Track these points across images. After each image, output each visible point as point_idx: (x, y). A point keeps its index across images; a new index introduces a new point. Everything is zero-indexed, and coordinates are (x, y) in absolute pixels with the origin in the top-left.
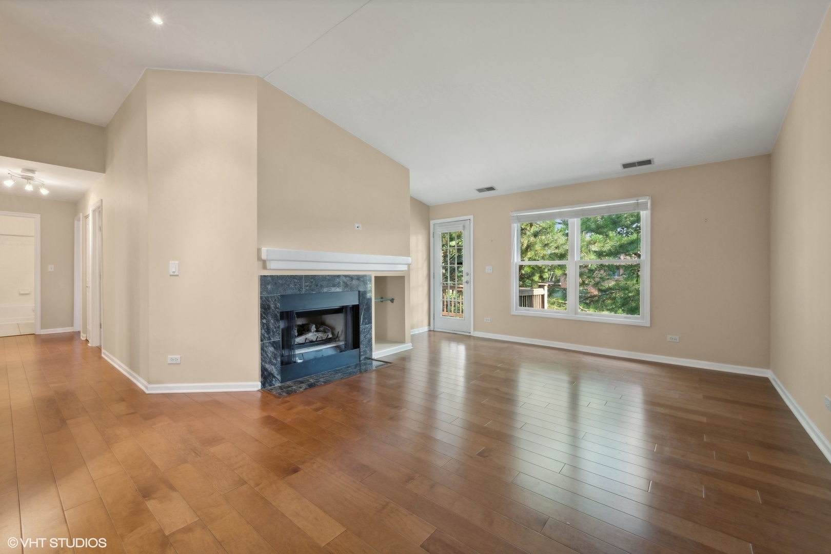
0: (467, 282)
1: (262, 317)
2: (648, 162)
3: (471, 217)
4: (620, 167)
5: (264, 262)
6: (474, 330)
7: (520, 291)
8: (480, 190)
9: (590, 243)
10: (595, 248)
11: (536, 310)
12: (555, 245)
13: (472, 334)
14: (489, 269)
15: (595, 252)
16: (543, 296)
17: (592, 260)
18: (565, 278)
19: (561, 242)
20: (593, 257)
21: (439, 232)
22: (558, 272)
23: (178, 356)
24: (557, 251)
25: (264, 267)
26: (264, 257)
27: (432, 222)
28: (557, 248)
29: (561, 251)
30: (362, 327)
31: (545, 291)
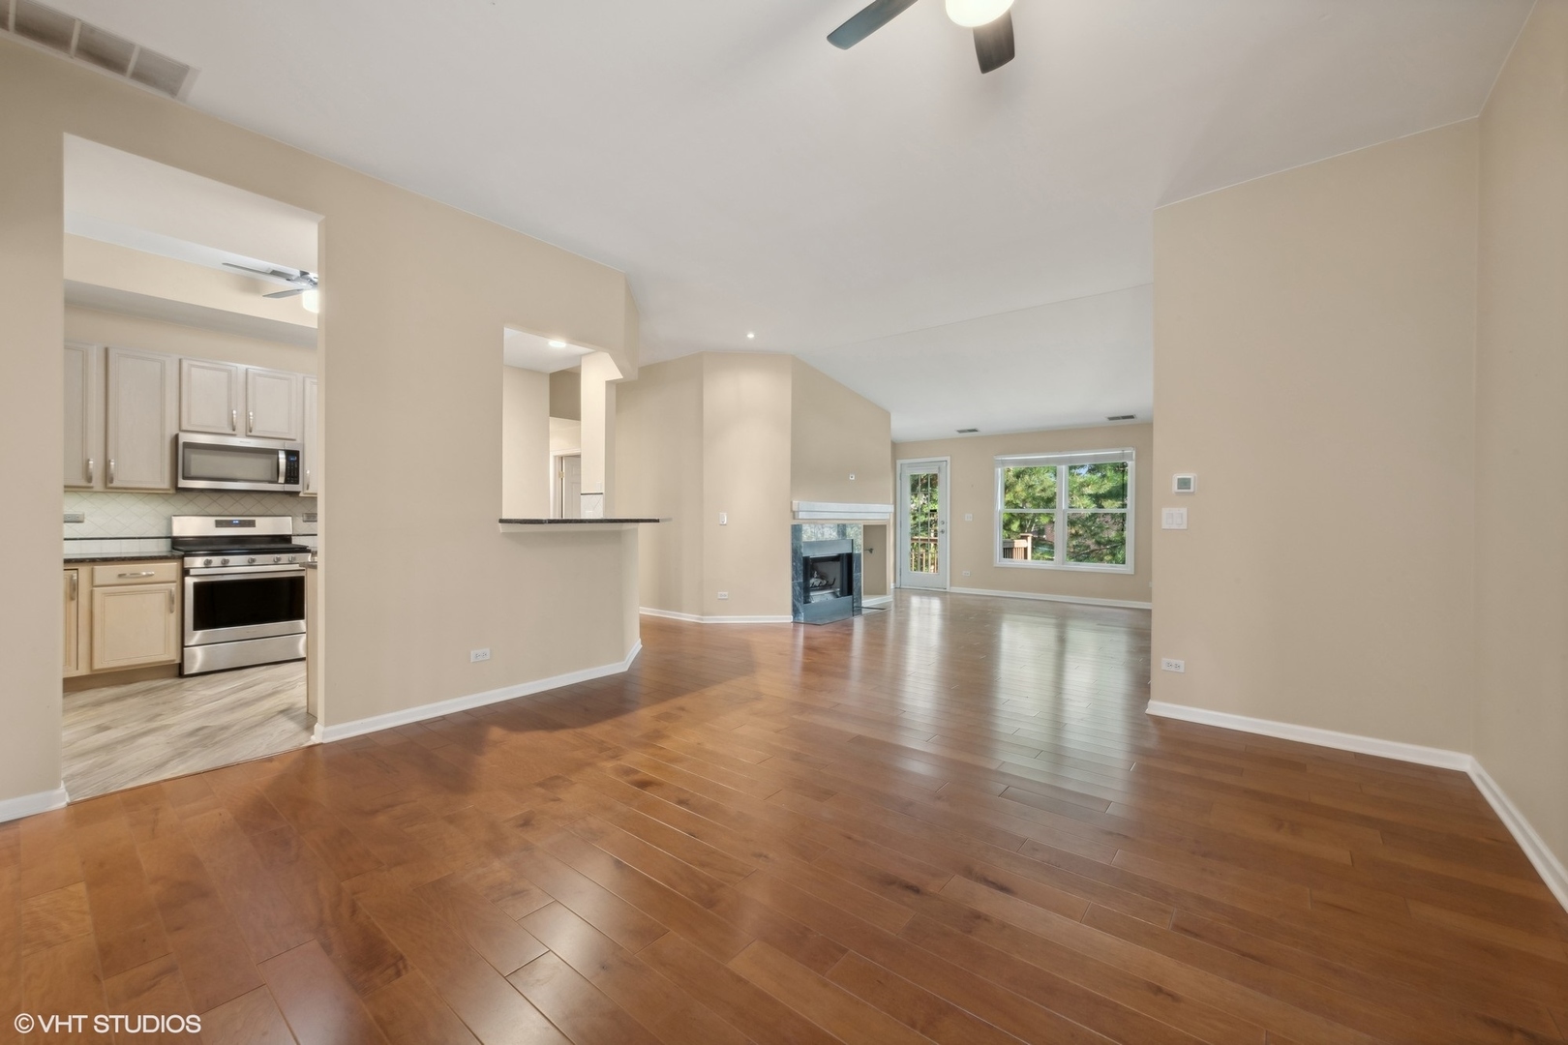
0: (942, 532)
1: (793, 561)
2: (1132, 417)
3: (948, 458)
4: (1106, 420)
5: (794, 512)
6: (951, 585)
7: (1004, 542)
8: (960, 432)
9: (1083, 485)
10: (1089, 490)
11: (1017, 560)
12: (1041, 488)
13: (948, 590)
14: (968, 517)
15: (1090, 495)
16: (1026, 549)
17: (1085, 507)
18: (1053, 528)
19: (1048, 484)
20: (1086, 501)
21: (908, 473)
22: (1044, 520)
23: (726, 593)
24: (1043, 494)
25: (794, 518)
26: (795, 508)
27: (899, 462)
28: (1043, 490)
29: (1048, 494)
30: (855, 575)
31: (1028, 544)
